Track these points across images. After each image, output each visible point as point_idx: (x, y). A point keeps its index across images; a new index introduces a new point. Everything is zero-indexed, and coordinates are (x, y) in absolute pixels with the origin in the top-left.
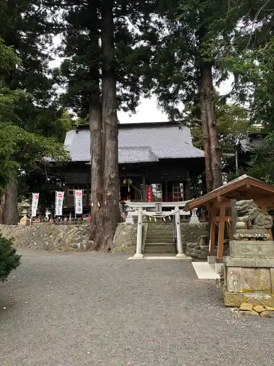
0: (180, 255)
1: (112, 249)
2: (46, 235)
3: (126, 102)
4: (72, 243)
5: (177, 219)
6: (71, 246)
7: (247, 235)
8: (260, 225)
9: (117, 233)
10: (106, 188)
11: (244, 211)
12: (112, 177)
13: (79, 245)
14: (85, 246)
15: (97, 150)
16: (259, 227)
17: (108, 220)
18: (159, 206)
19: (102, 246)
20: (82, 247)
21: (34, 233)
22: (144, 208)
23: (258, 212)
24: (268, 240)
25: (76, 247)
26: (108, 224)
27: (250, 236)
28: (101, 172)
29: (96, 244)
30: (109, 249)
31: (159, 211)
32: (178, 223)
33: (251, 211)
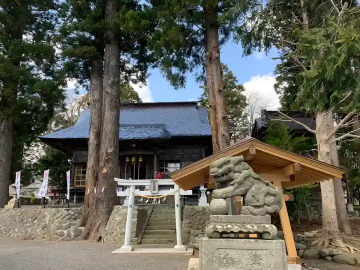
0: (179, 247)
1: (103, 237)
2: (30, 219)
3: (135, 74)
4: (58, 229)
5: (177, 201)
6: (57, 234)
7: (229, 226)
8: (256, 207)
9: (111, 218)
10: (102, 164)
11: (225, 178)
12: (110, 151)
13: (65, 232)
14: (72, 234)
15: (96, 121)
16: (255, 210)
17: (103, 202)
18: (154, 184)
19: (92, 234)
20: (69, 235)
21: (17, 218)
22: (136, 187)
23: (251, 179)
24: (273, 239)
25: (62, 235)
26: (102, 208)
27: (236, 229)
28: (98, 146)
29: (86, 232)
30: (100, 238)
31: (154, 190)
32: (177, 206)
33: (238, 177)
